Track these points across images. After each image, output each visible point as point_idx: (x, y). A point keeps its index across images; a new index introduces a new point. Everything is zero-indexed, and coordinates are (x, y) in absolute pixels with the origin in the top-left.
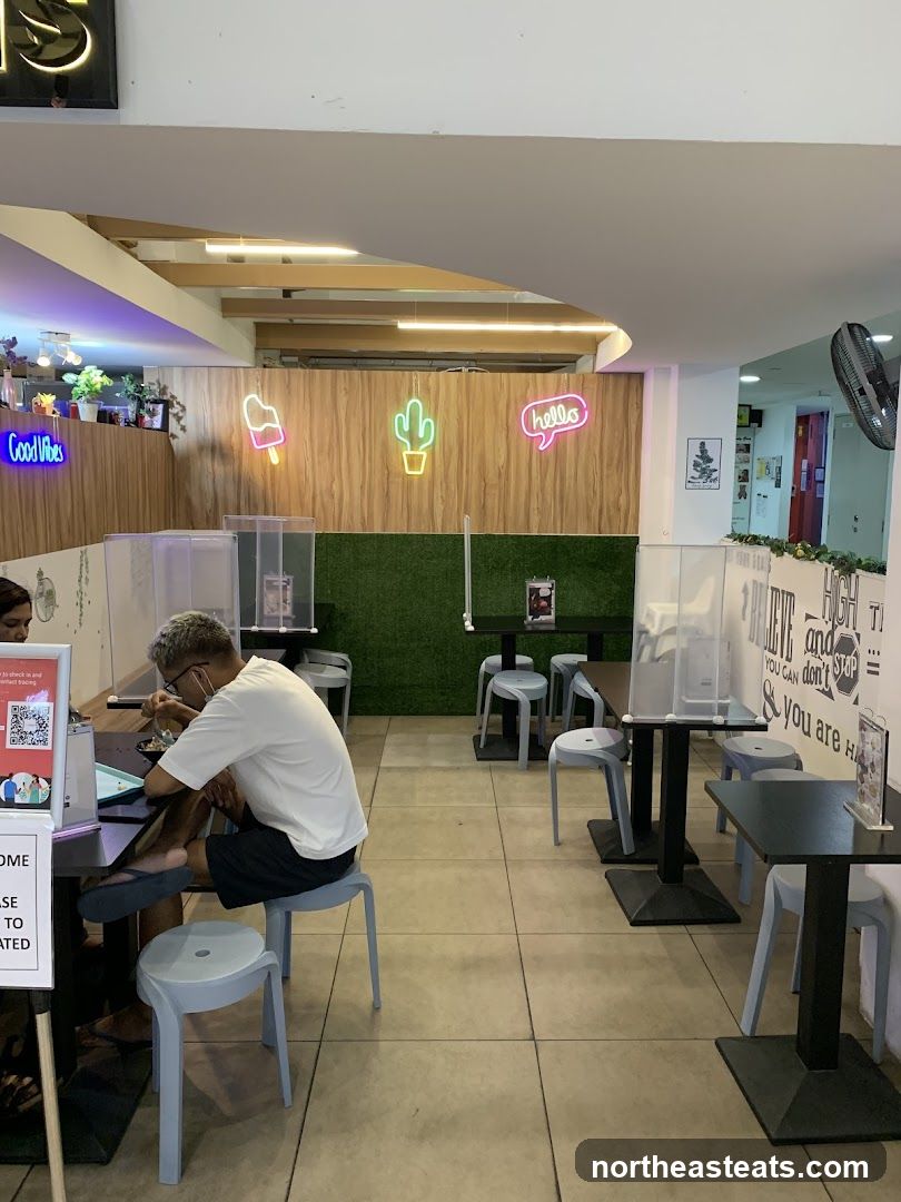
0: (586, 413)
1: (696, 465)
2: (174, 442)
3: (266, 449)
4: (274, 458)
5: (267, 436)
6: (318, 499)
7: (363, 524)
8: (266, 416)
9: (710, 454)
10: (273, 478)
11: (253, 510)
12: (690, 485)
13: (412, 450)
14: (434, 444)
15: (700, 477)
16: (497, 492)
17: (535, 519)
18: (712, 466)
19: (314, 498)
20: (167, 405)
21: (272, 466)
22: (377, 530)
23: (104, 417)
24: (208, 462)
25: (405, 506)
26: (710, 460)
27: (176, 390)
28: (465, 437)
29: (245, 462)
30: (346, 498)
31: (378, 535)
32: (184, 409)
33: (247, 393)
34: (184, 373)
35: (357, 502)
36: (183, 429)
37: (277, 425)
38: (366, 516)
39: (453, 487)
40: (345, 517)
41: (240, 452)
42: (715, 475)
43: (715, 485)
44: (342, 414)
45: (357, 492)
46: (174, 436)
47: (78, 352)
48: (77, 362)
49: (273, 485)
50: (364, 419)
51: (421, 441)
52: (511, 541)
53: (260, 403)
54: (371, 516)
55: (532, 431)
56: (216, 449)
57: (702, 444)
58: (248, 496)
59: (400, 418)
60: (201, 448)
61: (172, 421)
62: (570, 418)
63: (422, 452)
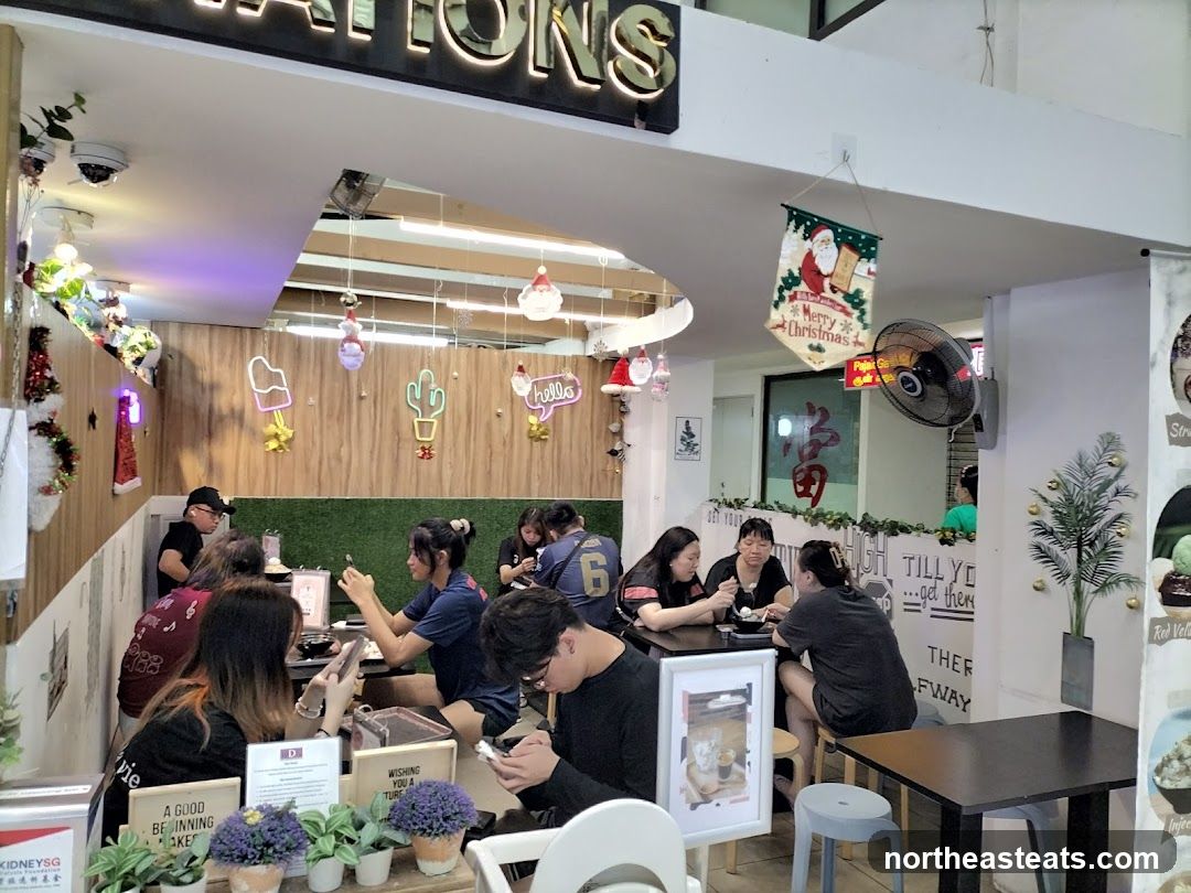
0: (580, 391)
1: (683, 439)
3: (271, 412)
4: (279, 421)
5: (273, 399)
6: (325, 463)
7: (371, 489)
8: (272, 379)
9: (693, 430)
12: (678, 457)
13: (422, 417)
14: (443, 412)
15: (685, 450)
16: (502, 459)
17: (535, 485)
18: (695, 440)
19: (320, 463)
22: (386, 495)
25: (414, 471)
26: (693, 436)
28: (474, 405)
30: (355, 462)
31: (386, 500)
33: (253, 356)
35: (365, 468)
37: (284, 388)
38: (374, 480)
39: (461, 452)
40: (352, 482)
42: (697, 448)
43: (696, 457)
44: (354, 380)
45: (366, 458)
50: (376, 386)
51: (432, 409)
52: (514, 505)
53: (267, 363)
54: (379, 480)
55: (534, 404)
57: (688, 422)
59: (413, 386)
62: (566, 394)
63: (433, 419)
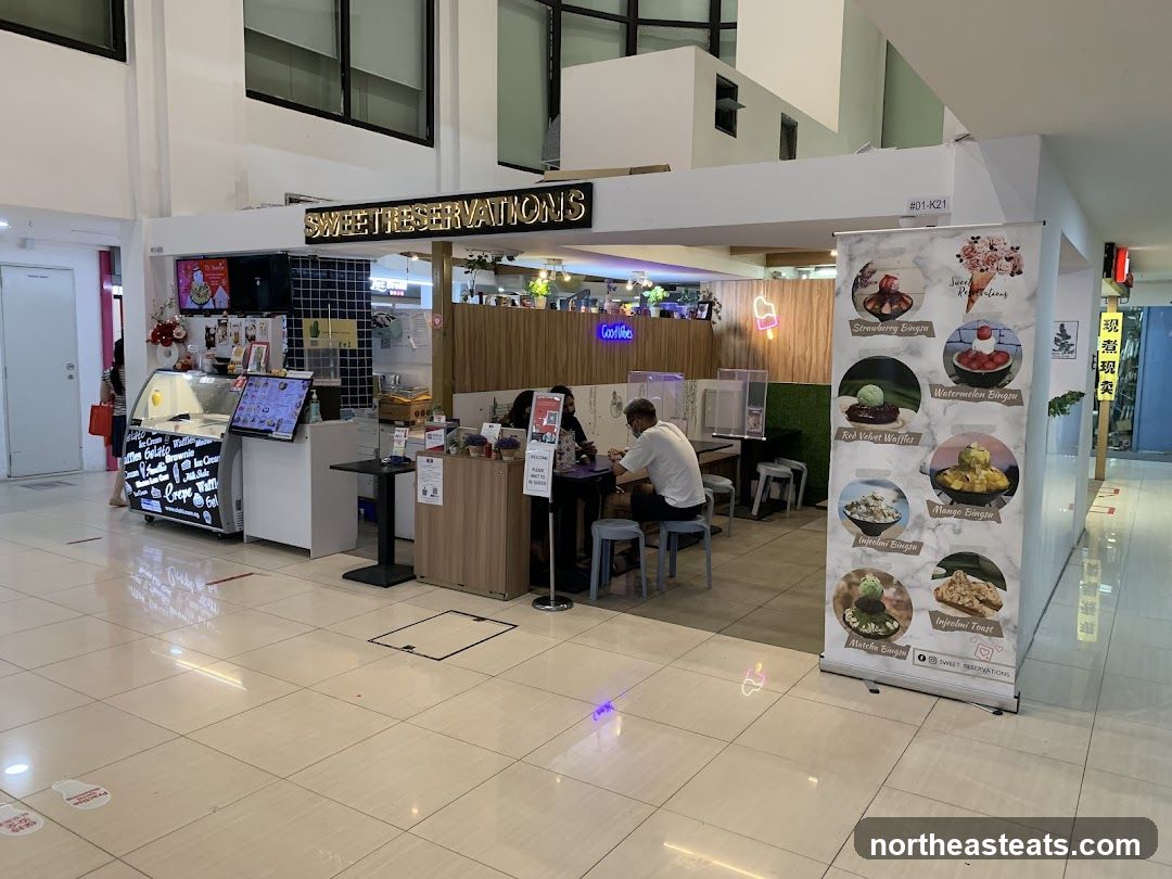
1: (1056, 340)
2: (714, 326)
3: (766, 330)
4: (770, 335)
5: (768, 322)
6: (796, 361)
7: (824, 379)
8: (767, 309)
9: (1068, 333)
10: (769, 349)
11: (756, 366)
15: (1060, 350)
18: (1070, 341)
19: (793, 361)
20: (711, 304)
21: (769, 341)
23: (664, 314)
24: (732, 337)
26: (1069, 337)
27: (717, 295)
29: (753, 339)
30: (814, 361)
32: (721, 306)
33: (757, 296)
34: (722, 286)
35: (821, 364)
36: (720, 318)
37: (774, 314)
38: (826, 373)
40: (812, 373)
41: (751, 332)
42: (1072, 348)
43: (1072, 356)
44: (815, 305)
45: (821, 357)
46: (714, 323)
47: (650, 280)
48: (650, 285)
49: (769, 353)
50: (829, 309)
53: (765, 301)
54: (829, 373)
56: (737, 330)
57: (1062, 326)
58: (753, 358)
60: (729, 329)
61: (714, 313)
